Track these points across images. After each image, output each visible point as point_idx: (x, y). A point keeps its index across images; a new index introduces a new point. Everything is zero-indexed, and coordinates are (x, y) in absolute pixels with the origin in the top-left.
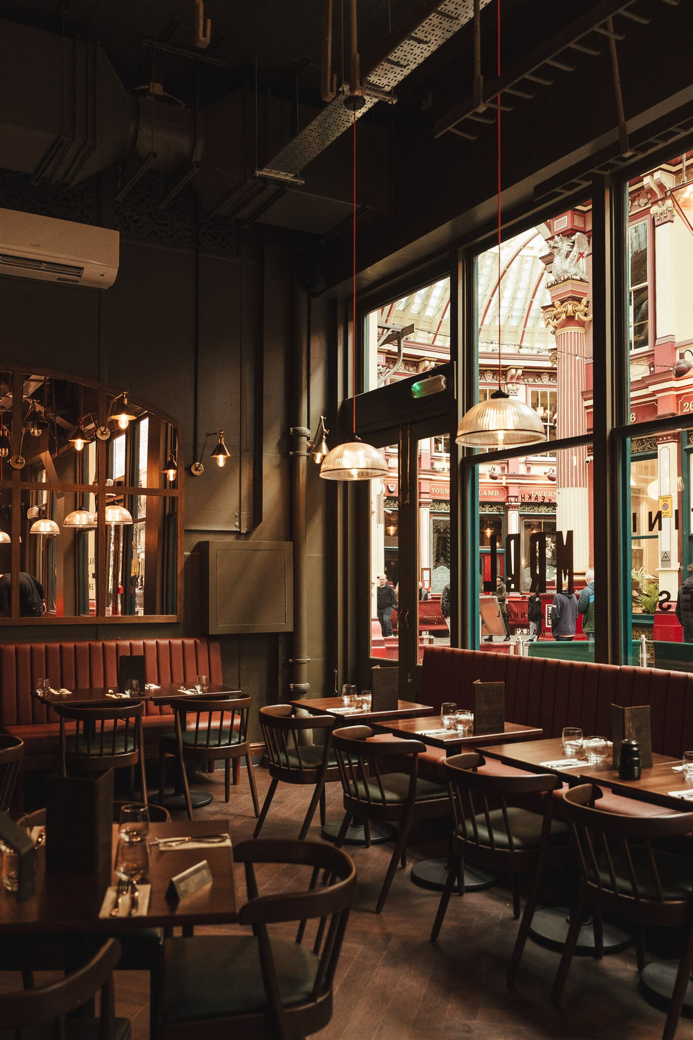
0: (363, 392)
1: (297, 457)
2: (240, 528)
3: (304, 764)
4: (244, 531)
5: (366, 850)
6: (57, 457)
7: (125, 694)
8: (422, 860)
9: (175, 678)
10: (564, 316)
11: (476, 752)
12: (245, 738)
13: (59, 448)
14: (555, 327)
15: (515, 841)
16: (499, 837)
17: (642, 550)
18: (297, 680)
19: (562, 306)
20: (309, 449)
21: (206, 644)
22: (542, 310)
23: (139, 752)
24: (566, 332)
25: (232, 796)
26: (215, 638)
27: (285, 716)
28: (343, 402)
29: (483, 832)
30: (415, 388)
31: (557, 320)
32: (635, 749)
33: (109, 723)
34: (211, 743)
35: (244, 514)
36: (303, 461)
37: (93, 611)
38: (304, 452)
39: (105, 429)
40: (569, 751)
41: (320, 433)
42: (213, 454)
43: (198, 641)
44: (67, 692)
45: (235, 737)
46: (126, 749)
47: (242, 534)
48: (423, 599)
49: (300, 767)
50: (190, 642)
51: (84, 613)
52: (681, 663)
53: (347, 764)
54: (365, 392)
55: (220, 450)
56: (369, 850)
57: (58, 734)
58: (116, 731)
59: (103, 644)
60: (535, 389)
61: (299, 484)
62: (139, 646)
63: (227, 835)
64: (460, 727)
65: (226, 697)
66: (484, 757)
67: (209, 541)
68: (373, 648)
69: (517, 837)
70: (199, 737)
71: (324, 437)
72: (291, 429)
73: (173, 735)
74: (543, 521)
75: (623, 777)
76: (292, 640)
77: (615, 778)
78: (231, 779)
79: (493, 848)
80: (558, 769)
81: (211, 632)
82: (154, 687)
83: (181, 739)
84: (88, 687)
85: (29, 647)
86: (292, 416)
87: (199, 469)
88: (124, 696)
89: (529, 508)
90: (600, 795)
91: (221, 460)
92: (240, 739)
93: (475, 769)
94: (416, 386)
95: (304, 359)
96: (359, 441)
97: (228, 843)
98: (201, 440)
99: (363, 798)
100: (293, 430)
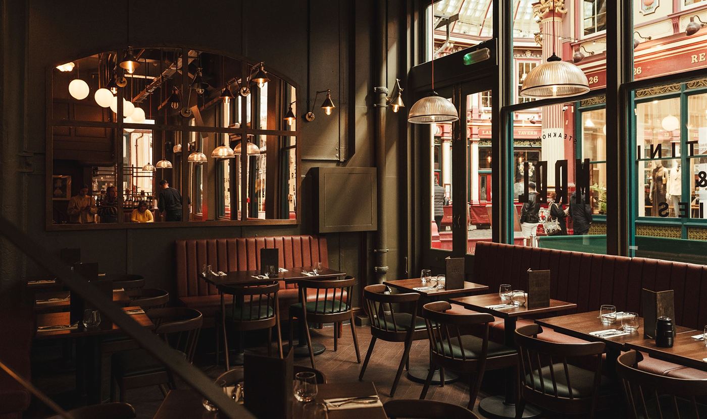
0: (425, 62)
1: (379, 107)
2: (339, 158)
3: (397, 327)
4: (342, 160)
5: (441, 388)
6: (204, 110)
7: (265, 276)
8: (485, 397)
9: (296, 263)
10: (547, 10)
11: (535, 323)
12: (350, 307)
13: (205, 104)
14: (541, 18)
15: (574, 391)
16: (561, 388)
17: (598, 171)
18: (380, 264)
19: (546, 3)
20: (388, 103)
21: (317, 240)
22: (532, 6)
23: (276, 317)
24: (549, 21)
25: (338, 346)
26: (324, 235)
27: (380, 293)
28: (411, 69)
29: (548, 385)
30: (467, 58)
31: (542, 13)
32: (669, 324)
33: (256, 297)
34: (327, 311)
35: (343, 148)
36: (383, 111)
37: (228, 214)
38: (384, 104)
39: (246, 89)
40: (606, 322)
41: (396, 91)
42: (323, 106)
43: (311, 237)
44: (224, 274)
45: (343, 306)
46: (268, 316)
47: (341, 162)
48: (446, 204)
49: (395, 329)
50: (306, 238)
51: (222, 215)
52: (672, 254)
53: (434, 327)
54: (426, 62)
55: (327, 103)
56: (443, 388)
57: (220, 303)
58: (260, 302)
59: (246, 240)
60: (521, 62)
61: (381, 127)
62: (271, 241)
63: (376, 396)
64: (517, 303)
65: (335, 278)
66: (542, 327)
67: (318, 168)
68: (433, 241)
69: (575, 388)
70: (318, 306)
71: (400, 93)
72: (375, 88)
73: (300, 305)
74: (526, 151)
75: (658, 345)
76: (376, 237)
77: (653, 346)
78: (337, 334)
79: (556, 396)
80: (605, 338)
81: (320, 232)
82: (284, 270)
83: (305, 308)
84: (236, 270)
85: (195, 242)
86: (375, 80)
87: (311, 116)
88: (265, 278)
89: (517, 143)
90: (641, 359)
91: (328, 110)
92: (346, 309)
93: (535, 336)
94: (467, 56)
95: (384, 39)
96: (436, 95)
97: (379, 403)
98: (313, 96)
99: (447, 355)
100: (377, 89)
